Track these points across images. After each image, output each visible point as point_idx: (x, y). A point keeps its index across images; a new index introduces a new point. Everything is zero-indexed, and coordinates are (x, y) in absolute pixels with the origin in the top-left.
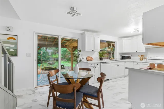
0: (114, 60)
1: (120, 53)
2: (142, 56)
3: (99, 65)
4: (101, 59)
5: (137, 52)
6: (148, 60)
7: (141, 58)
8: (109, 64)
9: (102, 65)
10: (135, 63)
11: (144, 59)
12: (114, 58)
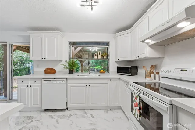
7: (148, 73)
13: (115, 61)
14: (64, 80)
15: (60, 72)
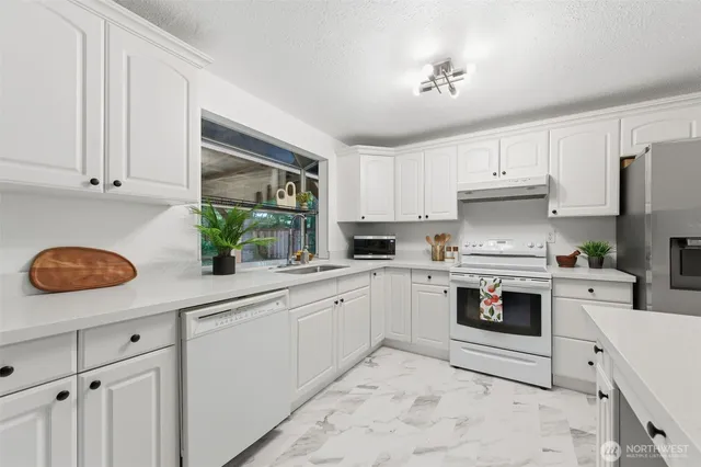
0: (314, 263)
1: (345, 226)
2: (438, 238)
3: (164, 334)
4: (222, 265)
5: (422, 219)
6: (465, 260)
7: (438, 248)
8: (273, 306)
9: (193, 325)
10: (416, 278)
11: (448, 254)
12: (313, 250)
13: (338, 223)
14: (279, 298)
15: (159, 267)
